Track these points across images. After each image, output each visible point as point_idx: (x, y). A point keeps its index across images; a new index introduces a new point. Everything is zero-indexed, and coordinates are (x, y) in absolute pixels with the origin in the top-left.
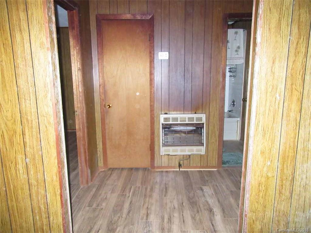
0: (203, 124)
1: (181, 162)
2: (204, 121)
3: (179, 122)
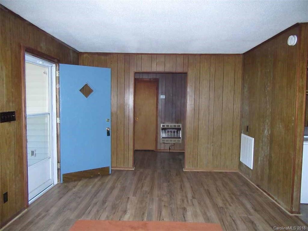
0: (181, 128)
1: (170, 147)
2: (181, 127)
3: (169, 127)
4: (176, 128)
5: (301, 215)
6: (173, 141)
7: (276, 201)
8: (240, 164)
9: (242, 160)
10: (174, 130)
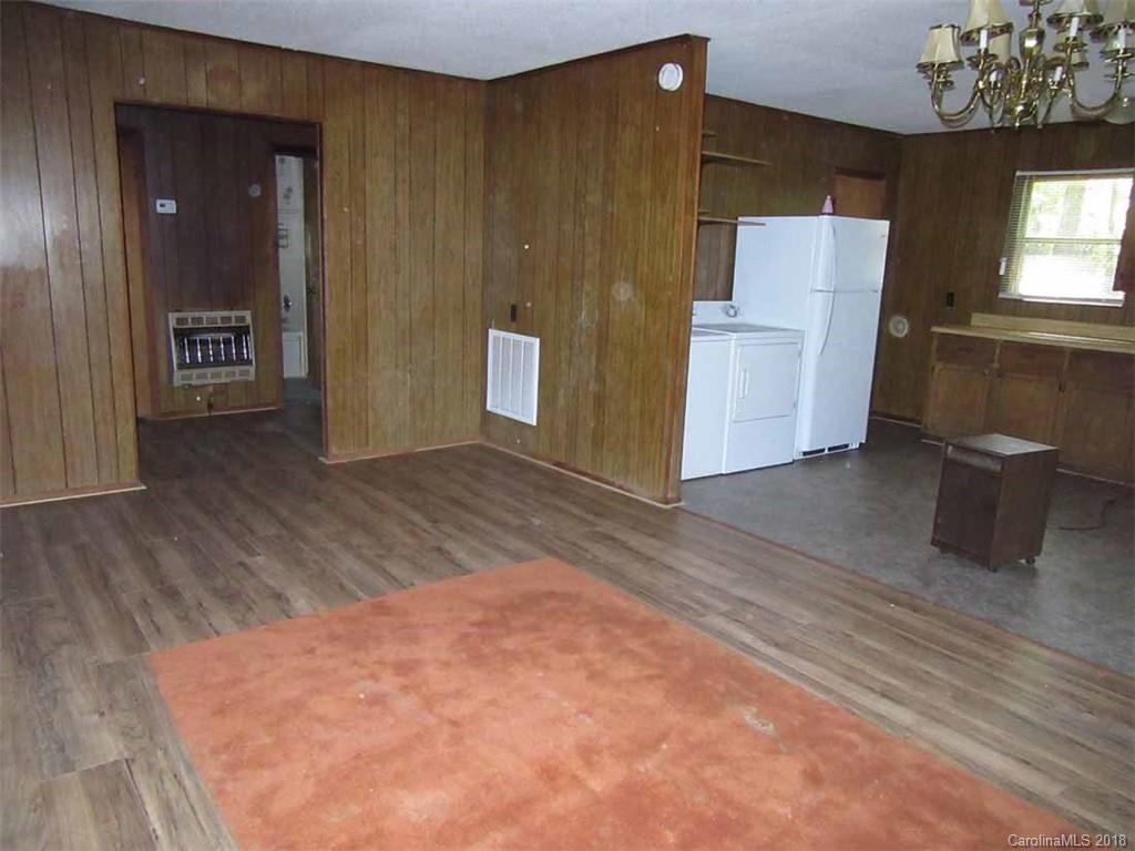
0: (249, 327)
1: (213, 399)
2: (249, 321)
4: (230, 327)
5: (682, 504)
6: (209, 375)
7: (621, 487)
8: (488, 418)
9: (492, 406)
10: (227, 335)
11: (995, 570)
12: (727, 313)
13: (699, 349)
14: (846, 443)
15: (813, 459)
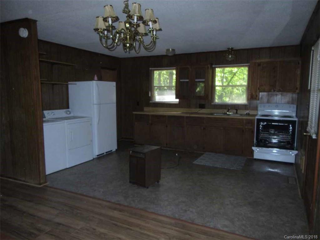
11: (148, 188)
12: (67, 113)
13: (47, 127)
14: (111, 149)
15: (100, 157)
